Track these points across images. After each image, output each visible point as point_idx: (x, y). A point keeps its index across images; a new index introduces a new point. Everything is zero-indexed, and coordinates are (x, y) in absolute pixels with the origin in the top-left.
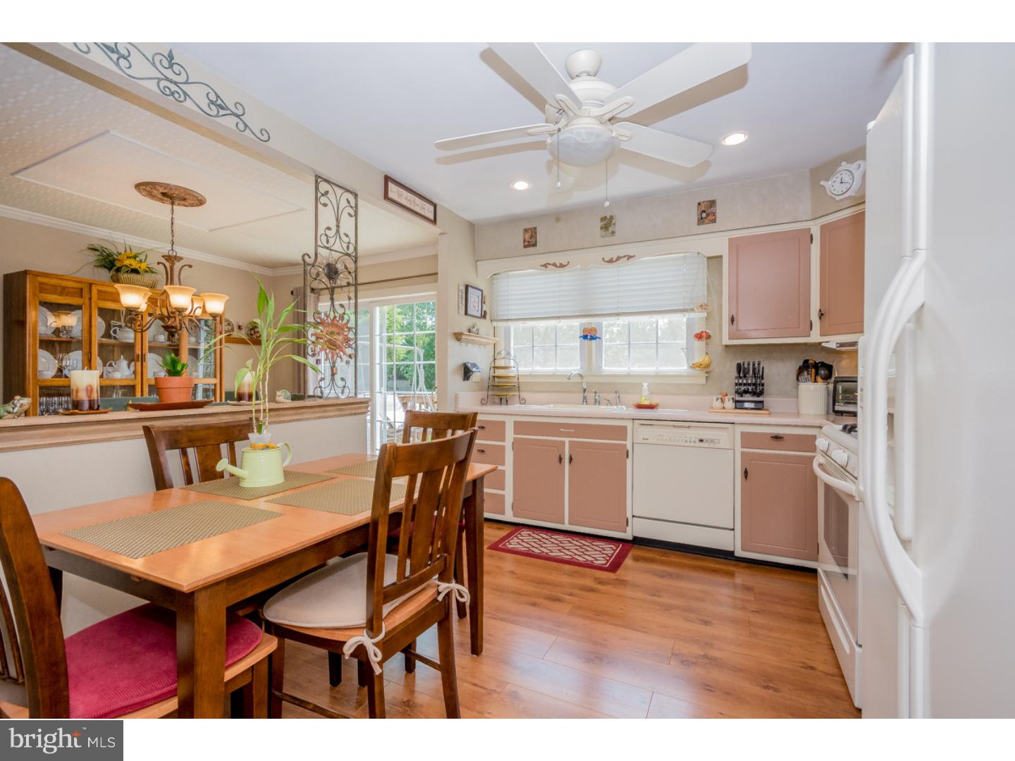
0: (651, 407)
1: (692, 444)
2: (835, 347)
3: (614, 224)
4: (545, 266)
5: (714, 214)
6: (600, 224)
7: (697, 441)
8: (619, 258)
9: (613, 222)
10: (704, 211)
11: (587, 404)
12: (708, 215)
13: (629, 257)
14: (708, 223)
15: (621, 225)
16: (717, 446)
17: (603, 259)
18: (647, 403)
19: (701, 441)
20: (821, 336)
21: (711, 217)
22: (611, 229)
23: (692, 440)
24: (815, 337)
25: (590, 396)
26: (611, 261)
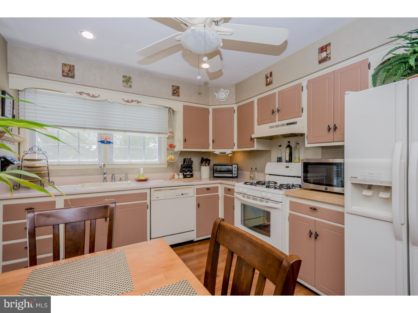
0: (145, 180)
1: (179, 197)
2: (218, 154)
3: (131, 82)
4: (81, 93)
5: (179, 93)
6: (122, 79)
7: (181, 194)
8: (132, 101)
9: (131, 80)
10: (174, 90)
11: (106, 182)
12: (176, 92)
13: (138, 102)
14: (176, 96)
15: (135, 83)
16: (189, 196)
17: (123, 99)
18: (143, 178)
19: (182, 194)
20: (213, 149)
21: (177, 94)
22: (129, 84)
23: (179, 195)
24: (211, 149)
25: (109, 177)
26: (128, 101)
